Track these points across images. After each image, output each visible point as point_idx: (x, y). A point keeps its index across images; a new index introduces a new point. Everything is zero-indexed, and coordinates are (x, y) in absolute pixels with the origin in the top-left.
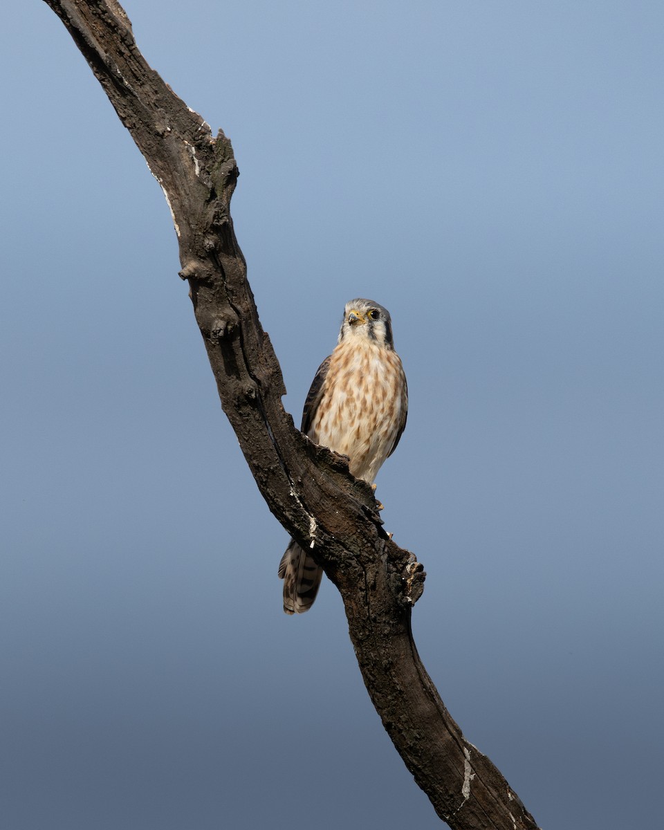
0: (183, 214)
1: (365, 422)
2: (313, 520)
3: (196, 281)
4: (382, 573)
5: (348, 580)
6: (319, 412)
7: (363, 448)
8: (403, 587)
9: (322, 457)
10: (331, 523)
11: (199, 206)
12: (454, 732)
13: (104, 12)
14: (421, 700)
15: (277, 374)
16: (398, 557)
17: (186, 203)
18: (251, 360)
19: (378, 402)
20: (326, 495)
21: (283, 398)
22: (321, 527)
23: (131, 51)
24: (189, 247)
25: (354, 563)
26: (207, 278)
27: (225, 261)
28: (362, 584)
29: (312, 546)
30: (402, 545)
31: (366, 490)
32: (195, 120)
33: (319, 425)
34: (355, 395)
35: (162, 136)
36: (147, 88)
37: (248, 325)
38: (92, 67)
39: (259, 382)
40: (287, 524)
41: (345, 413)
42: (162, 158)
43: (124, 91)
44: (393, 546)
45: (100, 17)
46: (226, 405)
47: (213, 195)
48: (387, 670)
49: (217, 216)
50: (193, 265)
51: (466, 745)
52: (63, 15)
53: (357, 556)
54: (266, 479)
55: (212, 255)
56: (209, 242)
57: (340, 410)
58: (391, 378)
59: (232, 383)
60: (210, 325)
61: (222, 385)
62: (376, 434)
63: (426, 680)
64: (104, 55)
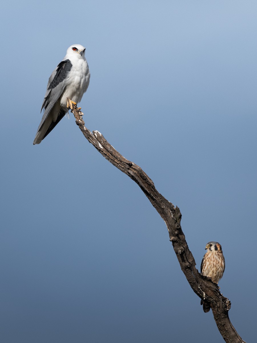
0: (169, 226)
1: (214, 269)
2: (204, 293)
3: (173, 242)
4: (221, 304)
5: (213, 306)
6: (204, 267)
7: (215, 275)
8: (226, 307)
9: (205, 278)
10: (208, 293)
11: (173, 224)
12: (240, 339)
13: (147, 182)
14: (232, 332)
15: (194, 261)
16: (224, 299)
17: (170, 224)
18: (188, 258)
19: (217, 264)
20: (207, 287)
21: (195, 266)
22: (206, 295)
23: (154, 190)
24: (171, 234)
25: (214, 302)
26: (176, 241)
27: (180, 236)
28: (216, 307)
29: (204, 299)
30: (225, 297)
31: (216, 285)
32: (170, 204)
33: (204, 270)
34: (211, 263)
35: (163, 209)
36: (159, 198)
37: (186, 250)
38: (146, 194)
39: (190, 263)
40: (198, 295)
42: (164, 214)
43: (154, 199)
44: (223, 297)
45: (147, 183)
46: (182, 269)
47: (176, 221)
48: (223, 326)
49: (178, 226)
50: (173, 238)
51: (243, 341)
52: (138, 183)
53: (215, 300)
54: (193, 285)
55: (177, 235)
56: (176, 232)
57: (208, 266)
59: (184, 264)
60: (178, 251)
61: (181, 264)
62: (217, 271)
63: (233, 327)
64: (148, 192)
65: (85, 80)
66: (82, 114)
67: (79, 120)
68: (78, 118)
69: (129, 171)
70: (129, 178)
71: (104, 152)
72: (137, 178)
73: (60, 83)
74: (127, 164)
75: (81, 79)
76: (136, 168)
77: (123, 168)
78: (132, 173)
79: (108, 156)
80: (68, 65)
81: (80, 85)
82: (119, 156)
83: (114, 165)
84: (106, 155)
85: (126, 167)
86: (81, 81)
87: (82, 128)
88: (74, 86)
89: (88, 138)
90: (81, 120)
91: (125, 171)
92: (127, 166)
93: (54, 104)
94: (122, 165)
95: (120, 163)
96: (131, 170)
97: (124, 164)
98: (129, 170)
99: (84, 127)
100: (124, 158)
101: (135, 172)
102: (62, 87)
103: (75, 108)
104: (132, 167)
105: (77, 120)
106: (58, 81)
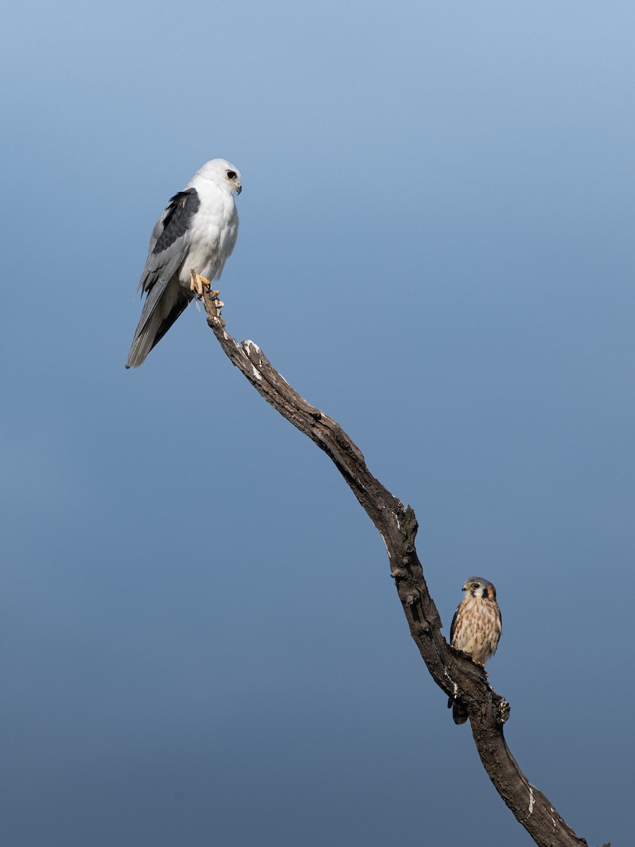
0: (392, 547)
1: (479, 635)
2: (455, 685)
3: (398, 579)
4: (489, 708)
5: (473, 712)
6: (456, 630)
7: (480, 647)
8: (499, 715)
9: (459, 654)
10: (464, 686)
11: (400, 543)
12: (524, 781)
13: (351, 453)
14: (508, 767)
15: (438, 618)
16: (496, 699)
17: (394, 542)
18: (426, 613)
19: (485, 624)
20: (462, 673)
21: (441, 629)
22: (460, 688)
23: (364, 470)
24: (395, 562)
25: (475, 704)
26: (405, 576)
27: (413, 568)
28: (479, 714)
29: (455, 697)
30: (498, 693)
31: (481, 668)
32: (396, 501)
33: (457, 637)
34: (473, 622)
35: (381, 511)
36: (372, 487)
37: (424, 597)
38: (346, 479)
39: (429, 623)
40: (443, 688)
41: (469, 631)
42: (381, 521)
43: (362, 491)
44: (494, 694)
45: (349, 455)
46: (413, 634)
47: (407, 538)
48: (492, 753)
49: (409, 548)
50: (397, 571)
51: (530, 786)
52: (332, 456)
53: (477, 701)
54: (433, 668)
55: (407, 566)
56: (405, 560)
57: (466, 629)
58: (493, 613)
59: (417, 625)
60: (406, 598)
61: (411, 626)
62: (486, 640)
63: (510, 757)
64: (352, 474)
65: (229, 232)
66: (220, 305)
67: (215, 318)
68: (212, 312)
69: (315, 431)
70: (314, 445)
71: (264, 388)
72: (329, 445)
73: (179, 239)
74: (310, 414)
75: (220, 230)
76: (328, 425)
77: (301, 422)
78: (319, 435)
79: (272, 397)
80: (192, 200)
81: (218, 243)
82: (294, 398)
83: (284, 415)
84: (267, 393)
85: (309, 421)
86: (220, 234)
87: (219, 335)
88: (207, 245)
89: (232, 356)
90: (219, 318)
91: (306, 430)
92: (311, 420)
93: (167, 282)
94: (300, 416)
95: (295, 413)
96: (318, 428)
97: (305, 416)
98: (315, 428)
99: (225, 334)
100: (305, 401)
101: (327, 432)
102: (182, 246)
103: (208, 292)
104: (321, 421)
105: (211, 318)
106: (174, 234)
